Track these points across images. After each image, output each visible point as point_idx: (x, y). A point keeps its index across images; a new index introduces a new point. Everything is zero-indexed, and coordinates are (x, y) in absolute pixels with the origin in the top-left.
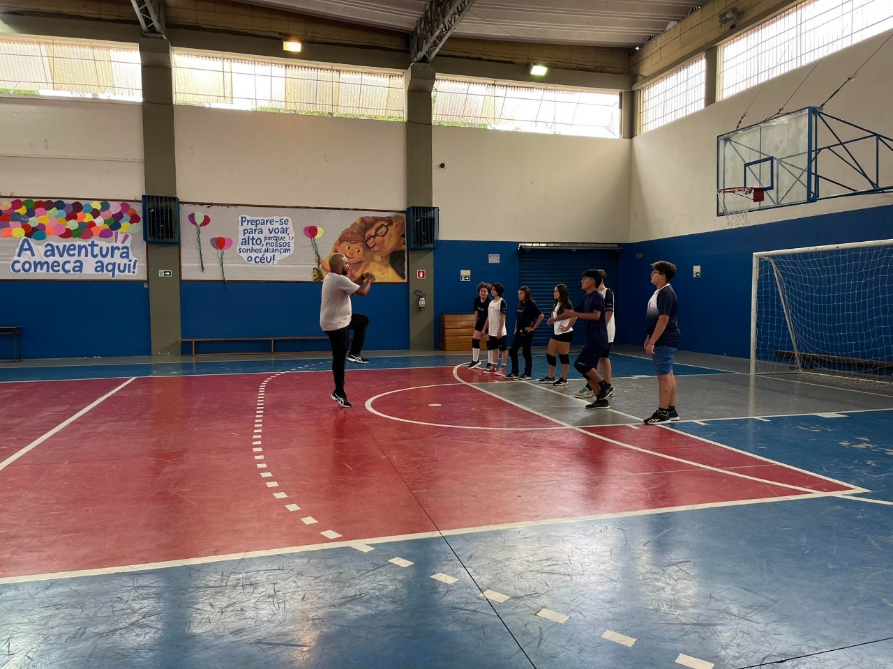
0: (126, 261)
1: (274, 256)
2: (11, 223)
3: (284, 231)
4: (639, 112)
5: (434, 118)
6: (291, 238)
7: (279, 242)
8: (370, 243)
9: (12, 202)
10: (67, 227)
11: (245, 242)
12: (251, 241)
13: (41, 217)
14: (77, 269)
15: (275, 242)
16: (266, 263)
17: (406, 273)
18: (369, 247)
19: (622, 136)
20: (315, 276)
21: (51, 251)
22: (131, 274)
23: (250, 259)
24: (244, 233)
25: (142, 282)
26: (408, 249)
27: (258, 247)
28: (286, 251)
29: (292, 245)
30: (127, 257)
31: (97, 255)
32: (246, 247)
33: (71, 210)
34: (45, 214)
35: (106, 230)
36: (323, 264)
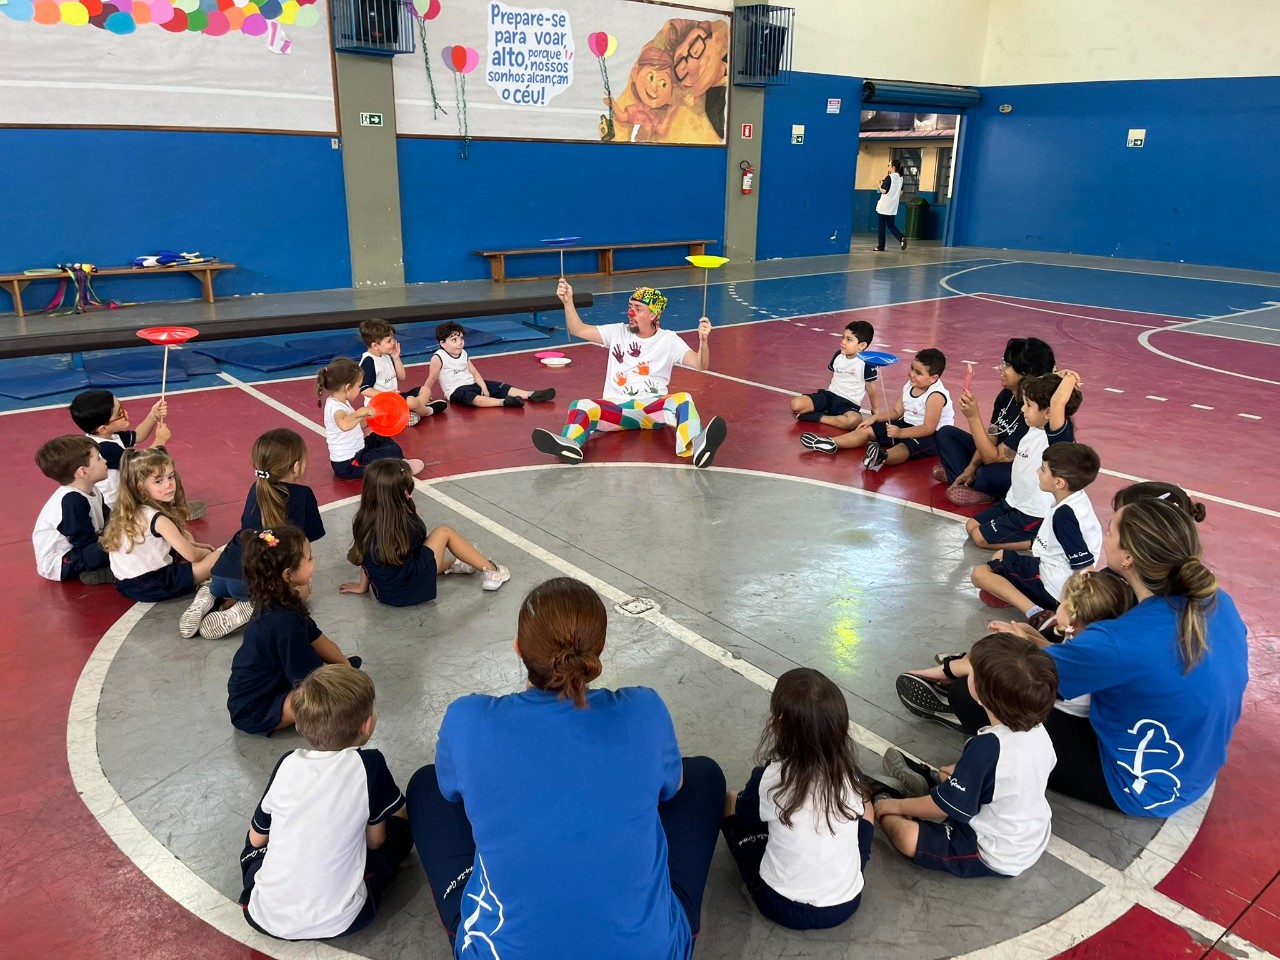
1: (543, 89)
6: (569, 55)
7: (551, 61)
8: (681, 70)
11: (498, 60)
12: (507, 57)
15: (545, 61)
16: (531, 103)
17: (725, 127)
18: (678, 78)
23: (506, 94)
24: (497, 41)
27: (521, 70)
28: (563, 79)
29: (570, 68)
32: (503, 69)
35: (254, 17)
36: (614, 107)
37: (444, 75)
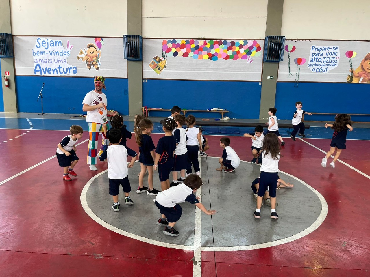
1: (327, 68)
2: (203, 52)
3: (335, 54)
6: (338, 58)
7: (331, 60)
9: (204, 42)
10: (227, 54)
11: (312, 61)
12: (315, 60)
13: (215, 49)
15: (329, 60)
16: (322, 72)
20: (348, 79)
25: (259, 82)
27: (319, 63)
28: (334, 65)
29: (338, 62)
32: (313, 63)
33: (230, 45)
34: (218, 47)
35: (245, 55)
36: (354, 72)
37: (294, 66)
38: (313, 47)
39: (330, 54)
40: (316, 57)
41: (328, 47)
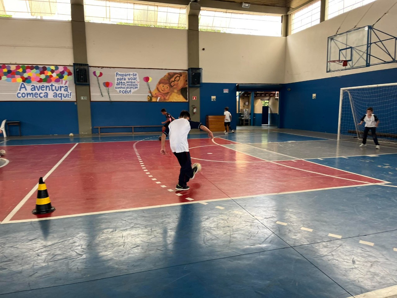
0: (66, 93)
1: (131, 90)
2: (16, 76)
3: (135, 79)
4: (290, 25)
5: (199, 27)
6: (138, 82)
7: (133, 84)
8: (172, 84)
9: (16, 67)
10: (40, 77)
11: (118, 84)
12: (120, 83)
13: (29, 73)
14: (45, 96)
15: (131, 84)
16: (127, 93)
17: (188, 97)
18: (171, 86)
19: (282, 36)
20: (148, 99)
21: (34, 88)
22: (69, 98)
23: (120, 91)
24: (118, 80)
25: (74, 102)
26: (189, 87)
27: (124, 86)
28: (136, 88)
29: (138, 85)
30: (67, 91)
31: (54, 90)
32: (119, 86)
33: (42, 70)
34: (30, 72)
35: (57, 79)
36: (152, 94)
37: (104, 88)
38: (117, 73)
39: (132, 79)
40: (121, 81)
41: (129, 73)
